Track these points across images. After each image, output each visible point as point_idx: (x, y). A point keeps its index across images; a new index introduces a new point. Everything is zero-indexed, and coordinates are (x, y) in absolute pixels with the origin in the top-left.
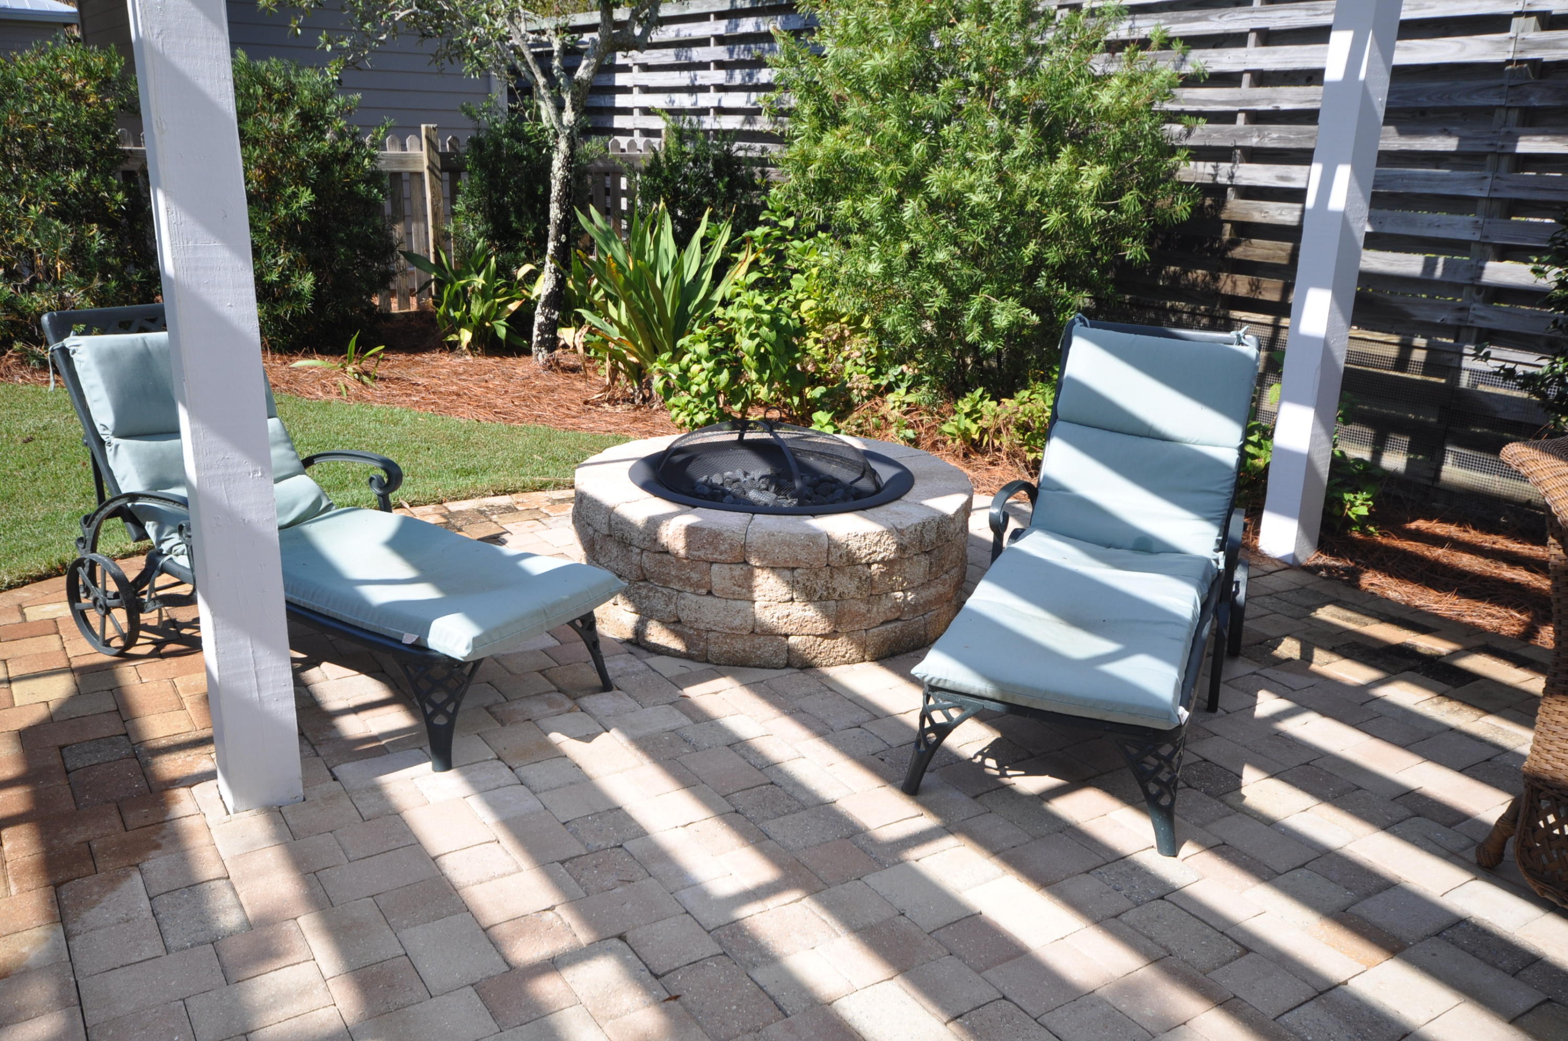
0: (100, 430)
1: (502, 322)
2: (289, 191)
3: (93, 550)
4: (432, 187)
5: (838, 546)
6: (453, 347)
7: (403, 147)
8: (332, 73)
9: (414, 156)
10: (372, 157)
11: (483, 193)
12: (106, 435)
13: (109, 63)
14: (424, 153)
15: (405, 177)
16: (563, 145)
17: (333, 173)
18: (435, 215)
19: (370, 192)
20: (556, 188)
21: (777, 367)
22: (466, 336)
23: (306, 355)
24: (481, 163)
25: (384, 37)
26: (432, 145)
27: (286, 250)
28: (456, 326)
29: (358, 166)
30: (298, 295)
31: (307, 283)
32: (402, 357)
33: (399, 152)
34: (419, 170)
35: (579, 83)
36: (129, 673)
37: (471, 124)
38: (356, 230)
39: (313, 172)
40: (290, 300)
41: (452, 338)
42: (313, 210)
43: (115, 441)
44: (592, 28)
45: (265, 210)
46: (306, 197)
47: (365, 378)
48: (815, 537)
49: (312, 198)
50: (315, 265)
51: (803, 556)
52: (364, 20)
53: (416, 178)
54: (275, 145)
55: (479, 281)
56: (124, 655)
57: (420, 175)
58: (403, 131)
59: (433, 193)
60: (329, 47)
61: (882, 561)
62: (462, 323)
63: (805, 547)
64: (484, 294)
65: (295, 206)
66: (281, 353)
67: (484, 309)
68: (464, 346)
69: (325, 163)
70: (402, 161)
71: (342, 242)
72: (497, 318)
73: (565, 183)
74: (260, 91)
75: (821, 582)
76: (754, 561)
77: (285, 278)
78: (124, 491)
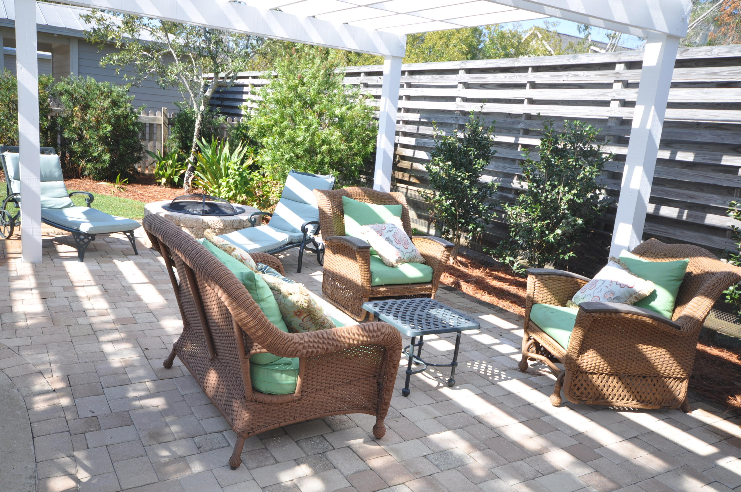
0: (10, 177)
1: (178, 177)
2: (104, 126)
3: (5, 209)
4: (164, 129)
5: (205, 223)
6: (160, 184)
7: (155, 115)
8: (126, 88)
9: (159, 118)
10: (136, 117)
11: (179, 133)
12: (11, 179)
13: (48, 80)
14: (162, 117)
15: (155, 126)
16: (199, 117)
17: (120, 121)
18: (164, 140)
19: (134, 129)
20: (196, 131)
21: (241, 189)
22: (164, 180)
23: (105, 181)
24: (179, 122)
25: (146, 77)
26: (165, 115)
27: (102, 146)
28: (161, 177)
29: (131, 119)
30: (104, 161)
31: (107, 157)
32: (140, 186)
33: (153, 116)
34: (160, 123)
35: (206, 97)
36: (8, 242)
37: (178, 108)
38: (127, 141)
39: (113, 120)
40: (101, 163)
41: (160, 181)
42: (112, 132)
43: (13, 180)
44: (211, 78)
45: (95, 131)
46: (109, 128)
47: (121, 190)
48: (198, 220)
49: (112, 128)
50: (111, 151)
51: (195, 224)
52: (140, 71)
53: (159, 126)
54: (101, 110)
55: (170, 162)
56: (8, 238)
57: (161, 125)
58: (155, 109)
59: (164, 132)
60: (127, 79)
61: (219, 229)
62: (163, 176)
63: (195, 222)
64: (171, 166)
65: (105, 131)
66: (97, 181)
67: (170, 172)
68: (162, 184)
69: (118, 118)
70: (154, 120)
71: (122, 144)
72: (176, 175)
73: (199, 130)
74: (98, 92)
75: (200, 232)
76: (181, 225)
77: (100, 155)
78: (14, 192)
